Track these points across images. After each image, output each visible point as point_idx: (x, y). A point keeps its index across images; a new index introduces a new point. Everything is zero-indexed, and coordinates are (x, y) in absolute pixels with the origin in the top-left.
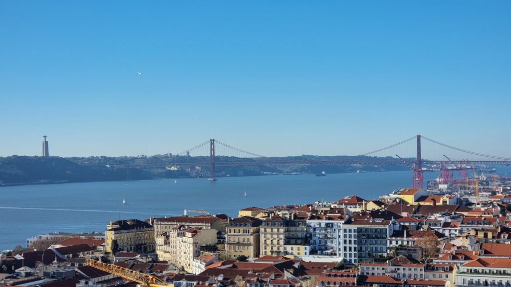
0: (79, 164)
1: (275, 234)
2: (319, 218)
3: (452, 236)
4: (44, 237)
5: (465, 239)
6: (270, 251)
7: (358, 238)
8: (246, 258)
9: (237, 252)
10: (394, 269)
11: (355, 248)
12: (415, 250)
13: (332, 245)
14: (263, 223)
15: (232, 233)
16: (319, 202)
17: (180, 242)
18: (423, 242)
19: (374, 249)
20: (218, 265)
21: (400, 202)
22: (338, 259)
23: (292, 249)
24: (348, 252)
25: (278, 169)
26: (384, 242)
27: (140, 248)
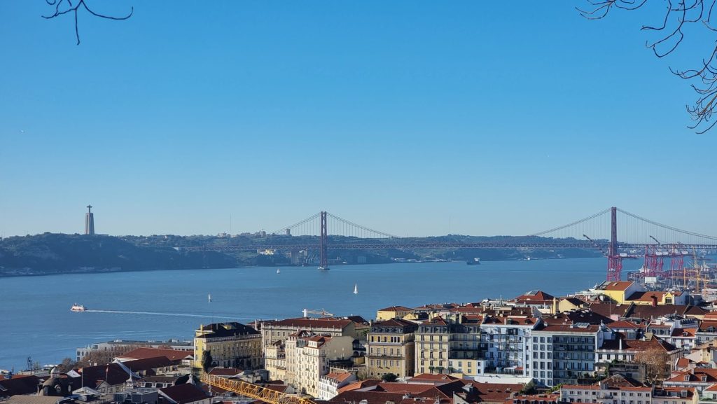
0: (136, 245)
1: (436, 343)
2: (498, 321)
3: (685, 348)
4: (101, 346)
5: (706, 352)
6: (430, 368)
7: (554, 349)
8: (395, 377)
9: (382, 368)
10: (609, 394)
11: (549, 364)
12: (636, 368)
13: (516, 360)
14: (420, 328)
15: (376, 341)
16: (489, 300)
17: (300, 355)
18: (647, 356)
19: (576, 366)
20: (356, 386)
21: (605, 300)
22: (526, 380)
23: (460, 365)
24: (539, 370)
25: (415, 254)
26: (590, 356)
27: (242, 363)
